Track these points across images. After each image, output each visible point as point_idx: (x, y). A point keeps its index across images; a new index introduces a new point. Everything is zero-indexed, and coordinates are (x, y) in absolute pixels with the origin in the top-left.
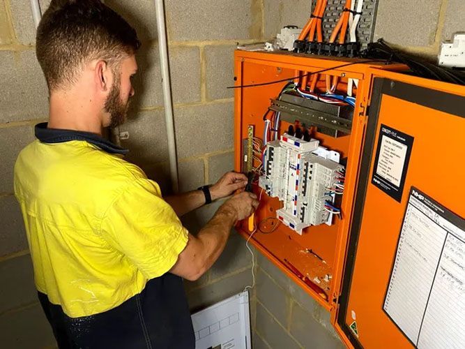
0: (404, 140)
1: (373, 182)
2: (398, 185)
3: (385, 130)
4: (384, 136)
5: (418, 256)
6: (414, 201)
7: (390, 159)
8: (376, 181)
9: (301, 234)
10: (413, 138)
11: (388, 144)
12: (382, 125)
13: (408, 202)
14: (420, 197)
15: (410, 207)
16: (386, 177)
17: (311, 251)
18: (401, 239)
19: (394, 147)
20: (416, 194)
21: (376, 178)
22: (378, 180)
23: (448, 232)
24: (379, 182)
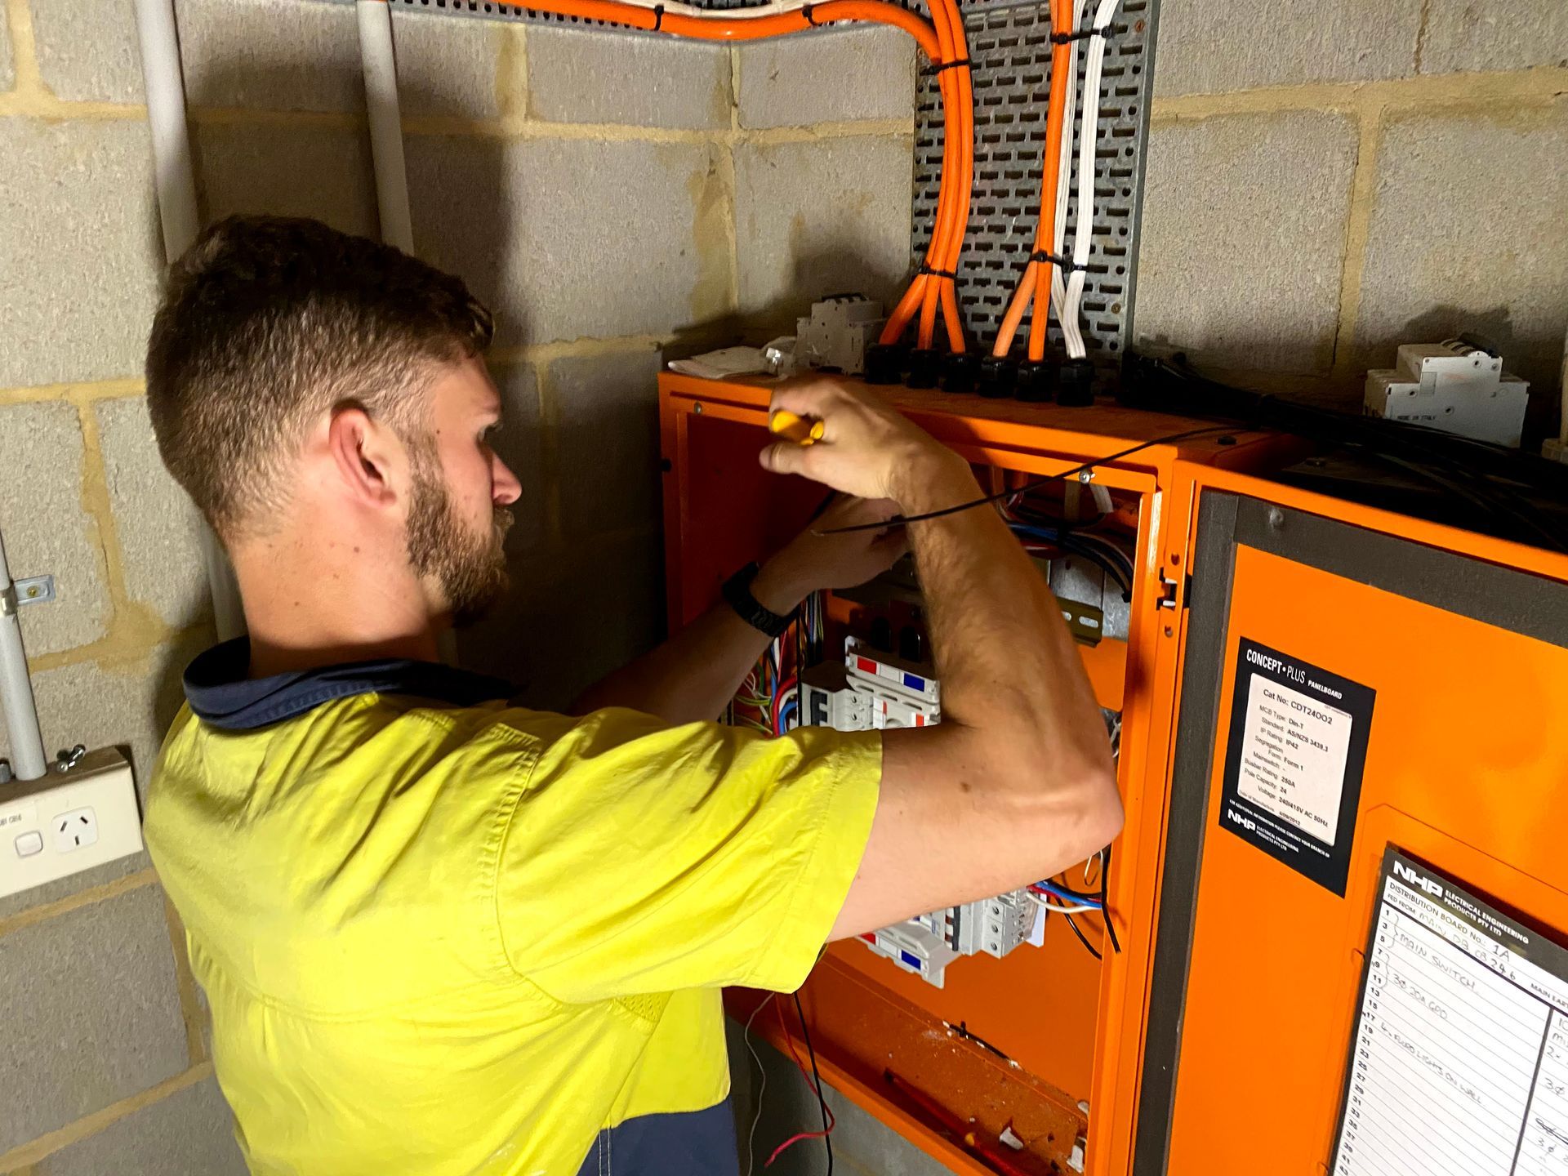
0: (1338, 695)
1: (1226, 823)
2: (1329, 838)
3: (1258, 659)
4: (1254, 676)
5: (1440, 1083)
6: (1401, 897)
7: (1288, 751)
8: (1237, 818)
9: (941, 985)
10: (1372, 693)
11: (1274, 705)
12: (1243, 640)
13: (1379, 900)
14: (1427, 885)
15: (1386, 915)
16: (1277, 809)
17: (961, 1030)
18: (1363, 1021)
19: (1300, 717)
20: (1410, 875)
21: (1236, 810)
22: (1244, 815)
23: (1552, 1008)
24: (1249, 825)
